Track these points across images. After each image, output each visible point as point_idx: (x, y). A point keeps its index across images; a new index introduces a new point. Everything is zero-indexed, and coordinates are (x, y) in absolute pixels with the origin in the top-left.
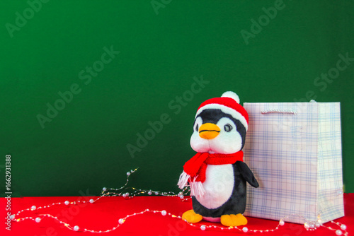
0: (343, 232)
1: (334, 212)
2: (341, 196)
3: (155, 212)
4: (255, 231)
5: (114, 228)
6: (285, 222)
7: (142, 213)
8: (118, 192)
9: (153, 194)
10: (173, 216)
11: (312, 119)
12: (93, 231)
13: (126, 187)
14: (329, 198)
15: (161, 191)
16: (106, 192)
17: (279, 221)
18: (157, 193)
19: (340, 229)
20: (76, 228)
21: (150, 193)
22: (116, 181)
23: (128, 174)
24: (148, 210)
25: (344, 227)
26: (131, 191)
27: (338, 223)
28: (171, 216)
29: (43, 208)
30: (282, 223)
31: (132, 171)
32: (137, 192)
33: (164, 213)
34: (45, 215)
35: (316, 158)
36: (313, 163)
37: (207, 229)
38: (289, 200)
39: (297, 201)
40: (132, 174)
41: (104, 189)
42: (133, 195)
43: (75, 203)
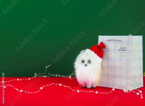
0: (140, 94)
1: (139, 85)
2: (142, 78)
3: (56, 84)
4: (101, 93)
5: (38, 91)
6: (115, 89)
7: (51, 85)
8: (42, 75)
9: (58, 76)
10: (65, 86)
11: (129, 43)
12: (29, 92)
13: (45, 73)
14: (136, 79)
15: (61, 75)
16: (36, 75)
17: (112, 89)
18: (59, 76)
19: (139, 92)
20: (21, 91)
21: (56, 76)
22: (41, 70)
23: (46, 67)
24: (53, 84)
25: (141, 92)
26: (47, 75)
27: (138, 90)
28: (64, 86)
29: (7, 82)
30: (113, 90)
31: (48, 66)
32: (50, 75)
33: (60, 85)
34: (8, 85)
35: (131, 61)
36: (130, 63)
37: (80, 92)
38: (118, 79)
39: (122, 80)
40: (48, 67)
41: (36, 74)
42: (48, 77)
43: (22, 80)
